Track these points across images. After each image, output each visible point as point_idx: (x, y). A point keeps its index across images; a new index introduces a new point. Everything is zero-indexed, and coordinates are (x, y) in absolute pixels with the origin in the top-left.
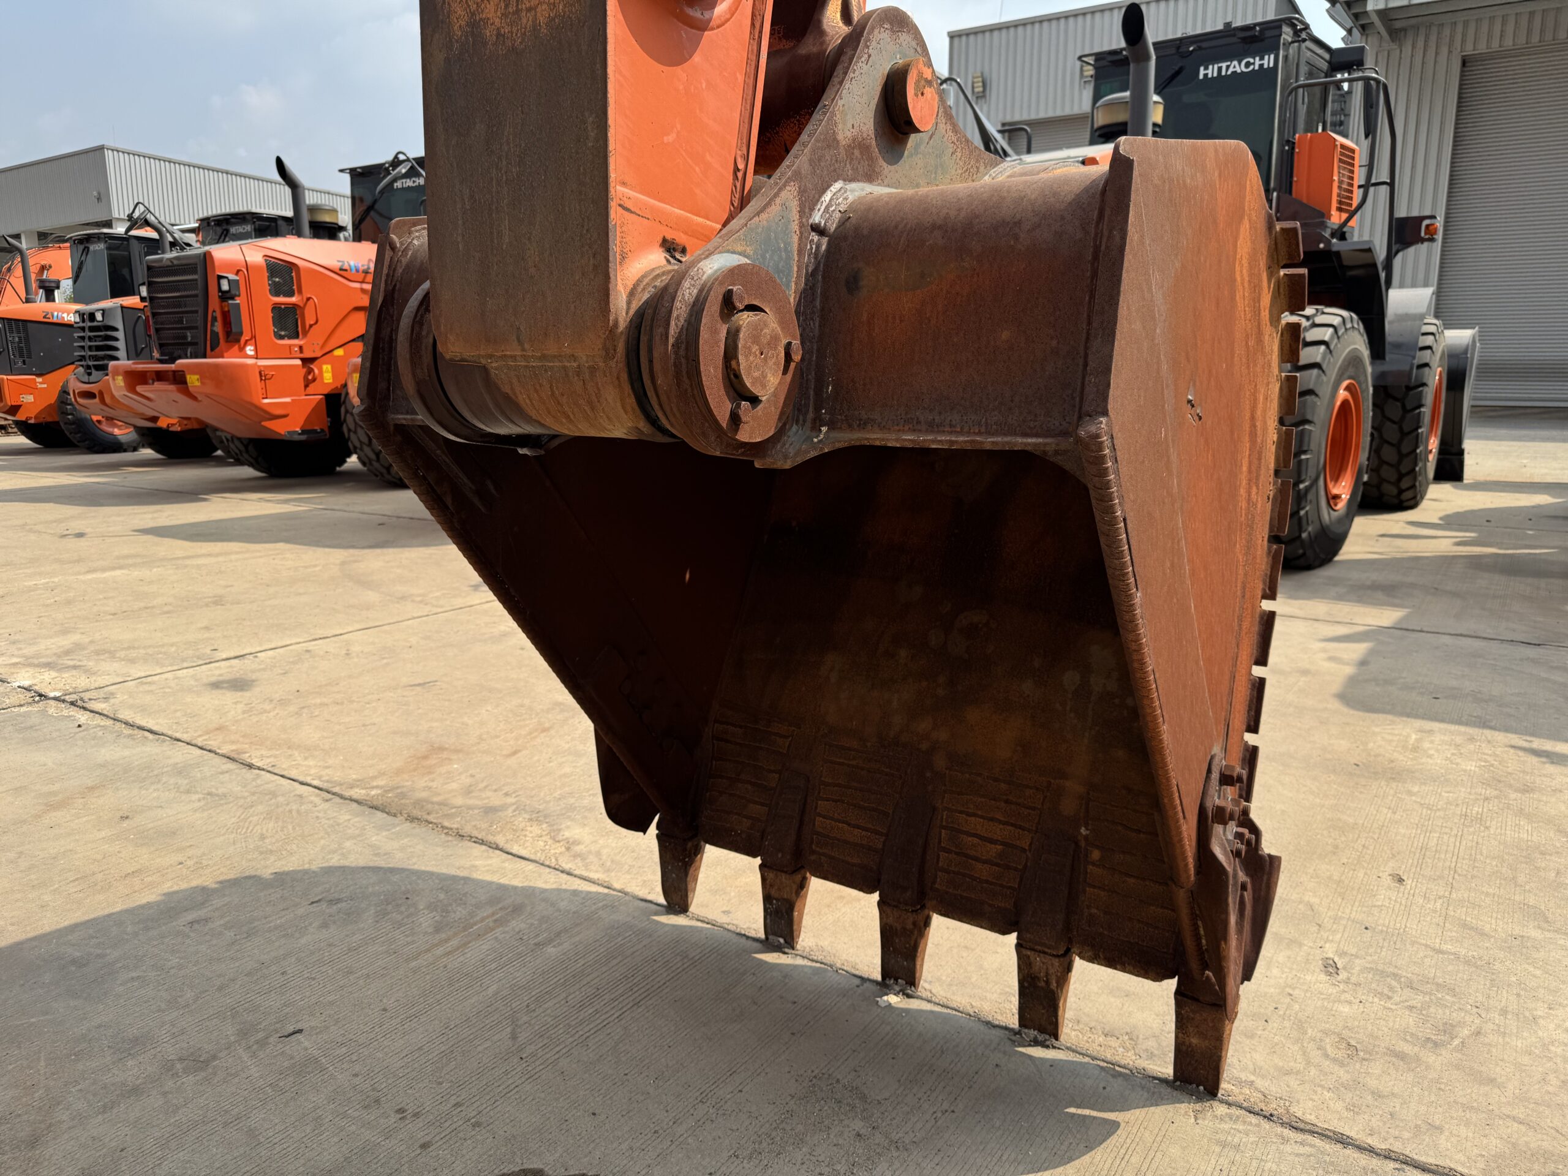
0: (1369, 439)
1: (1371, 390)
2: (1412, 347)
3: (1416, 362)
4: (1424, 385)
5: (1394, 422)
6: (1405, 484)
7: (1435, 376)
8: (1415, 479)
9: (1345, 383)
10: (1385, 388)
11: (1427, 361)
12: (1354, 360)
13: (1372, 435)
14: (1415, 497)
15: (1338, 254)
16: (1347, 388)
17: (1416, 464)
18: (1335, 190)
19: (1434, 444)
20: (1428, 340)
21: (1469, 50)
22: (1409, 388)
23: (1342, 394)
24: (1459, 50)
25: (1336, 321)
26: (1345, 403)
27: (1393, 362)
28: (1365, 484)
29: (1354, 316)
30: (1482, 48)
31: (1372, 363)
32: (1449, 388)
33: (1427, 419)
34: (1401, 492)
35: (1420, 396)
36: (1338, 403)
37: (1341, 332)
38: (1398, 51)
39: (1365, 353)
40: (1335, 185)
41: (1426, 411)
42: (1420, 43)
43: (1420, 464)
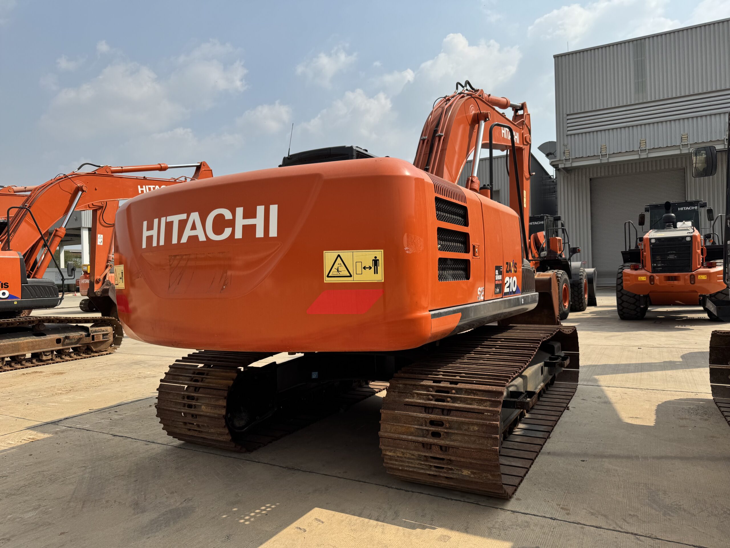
0: (570, 295)
1: (570, 285)
2: (577, 275)
3: (579, 278)
4: (582, 283)
5: (576, 291)
6: (581, 305)
7: (584, 281)
8: (583, 304)
9: (564, 284)
10: (573, 284)
11: (582, 278)
12: (566, 280)
13: (571, 294)
14: (583, 308)
15: (560, 260)
16: (565, 285)
17: (582, 301)
18: (558, 248)
19: (586, 296)
20: (582, 273)
21: (591, 176)
22: (579, 284)
23: (564, 286)
24: (588, 176)
25: (561, 273)
26: (565, 288)
27: (574, 278)
28: (571, 305)
29: (564, 272)
30: (595, 176)
31: (569, 280)
32: (589, 283)
33: (583, 290)
34: (580, 307)
35: (581, 286)
36: (563, 288)
37: (562, 275)
38: (570, 176)
39: (568, 278)
40: (558, 247)
41: (583, 289)
42: (576, 174)
43: (583, 301)
